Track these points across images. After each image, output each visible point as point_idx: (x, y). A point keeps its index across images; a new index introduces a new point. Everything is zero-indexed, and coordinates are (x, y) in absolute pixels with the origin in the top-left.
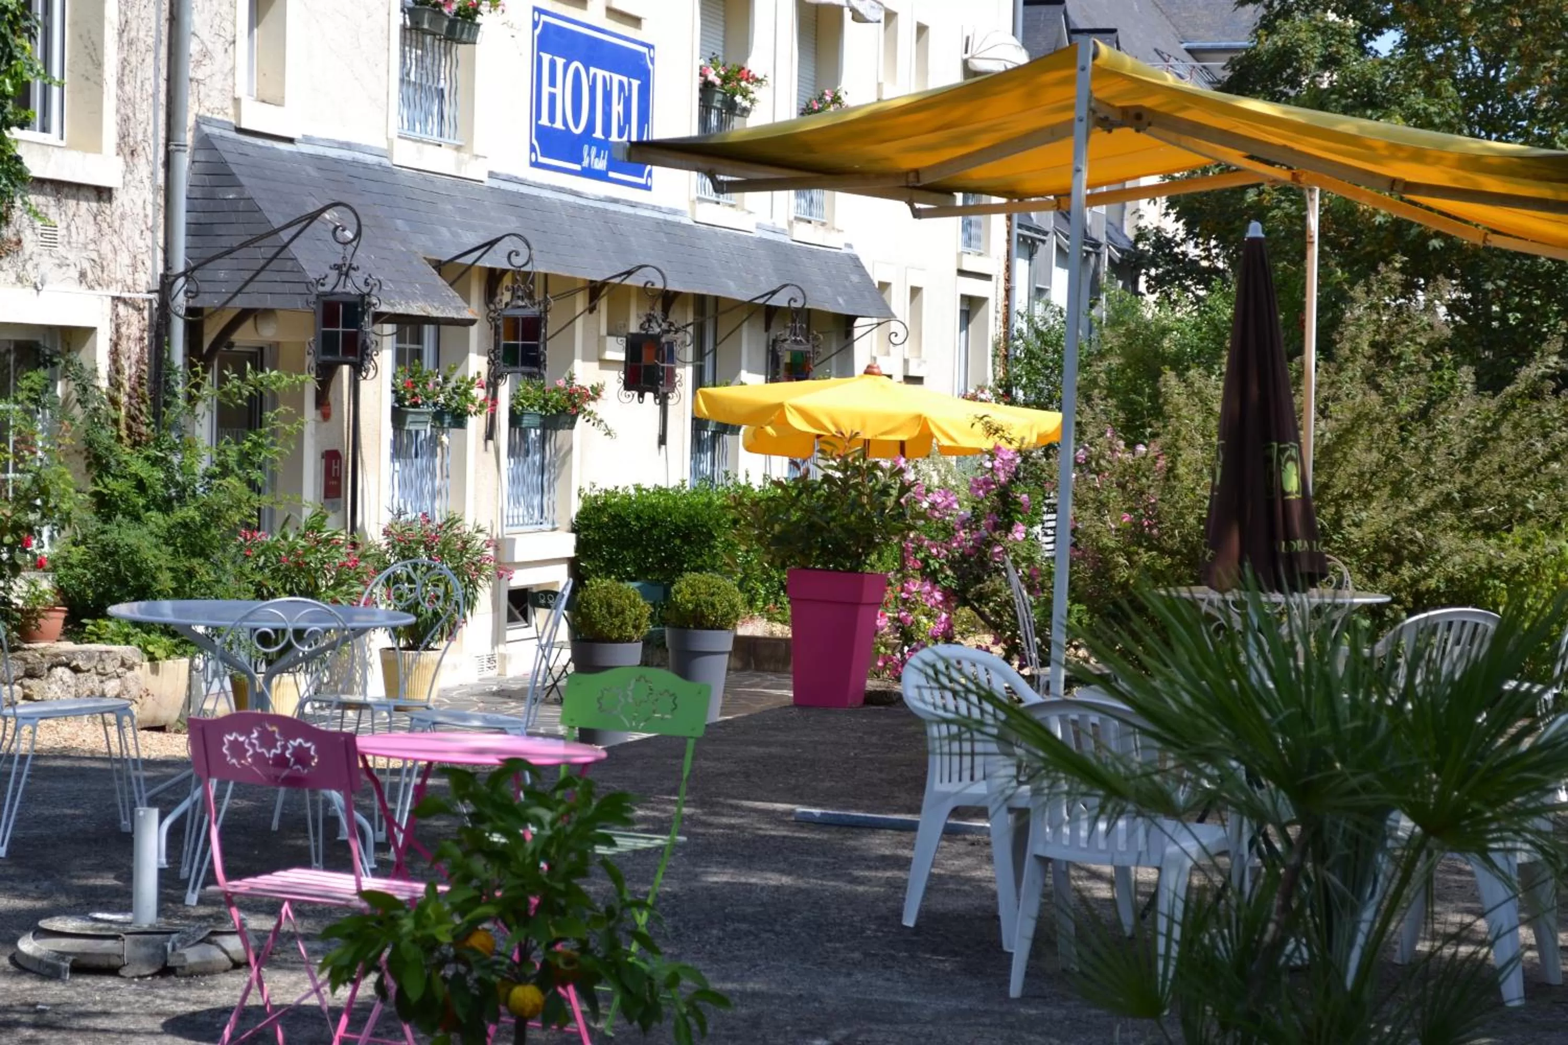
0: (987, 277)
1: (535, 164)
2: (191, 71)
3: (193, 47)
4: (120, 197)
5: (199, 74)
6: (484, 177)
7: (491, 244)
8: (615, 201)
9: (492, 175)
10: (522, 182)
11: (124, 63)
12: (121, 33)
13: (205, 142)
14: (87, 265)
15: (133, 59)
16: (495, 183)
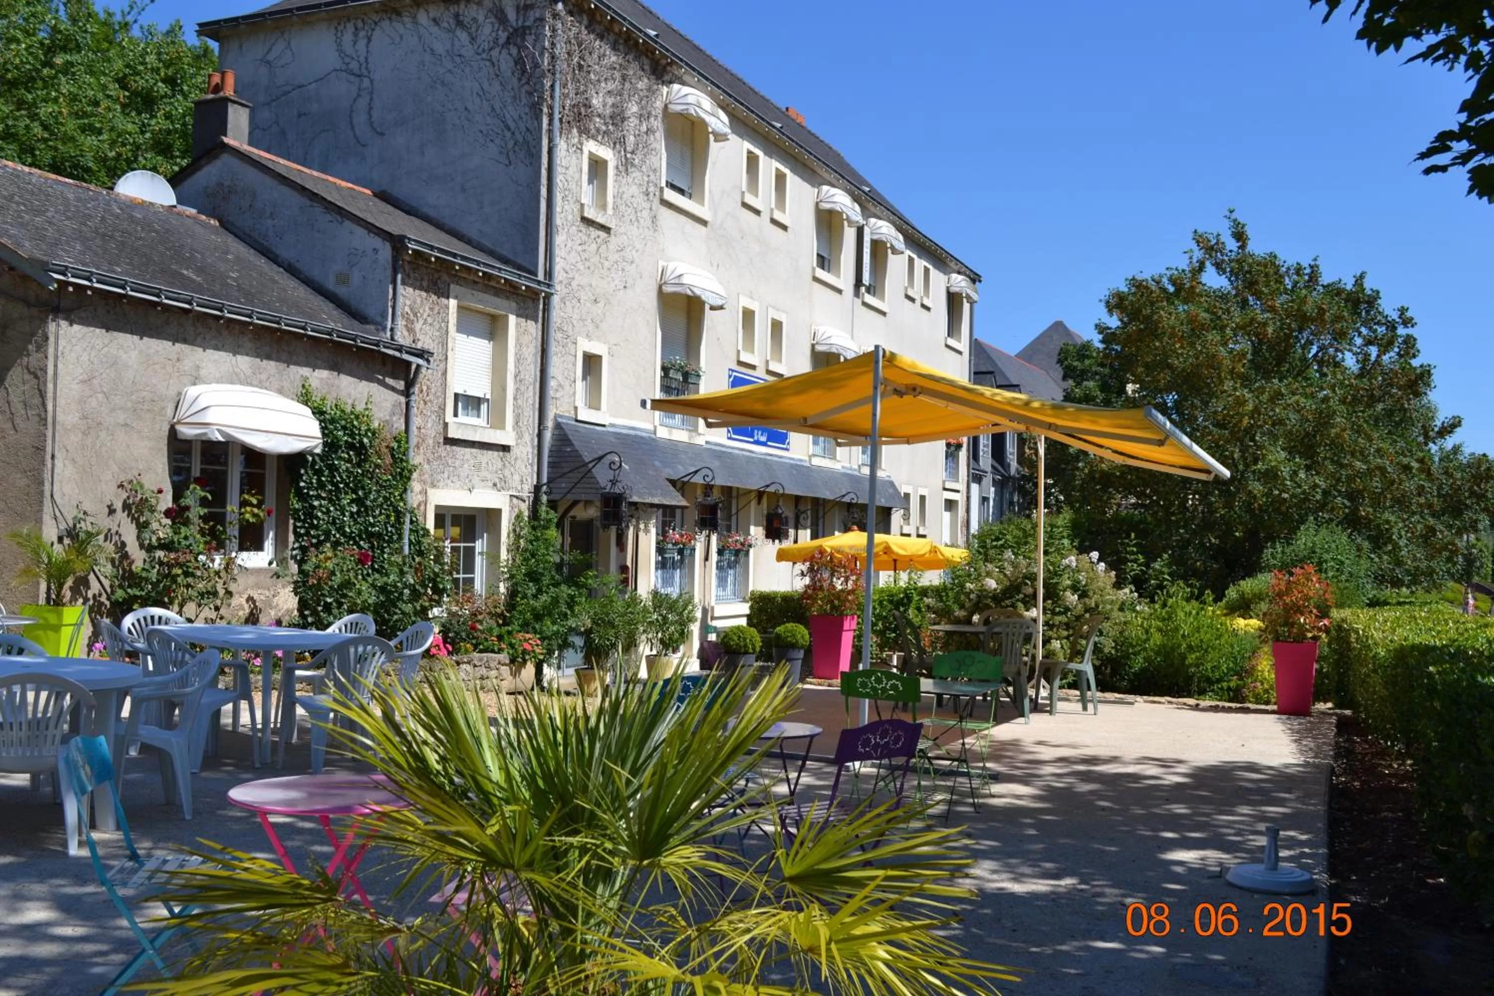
0: (958, 491)
1: (730, 438)
2: (551, 393)
3: (552, 384)
4: (515, 451)
5: (558, 395)
6: (703, 443)
7: (696, 472)
8: (771, 455)
9: (707, 442)
10: (723, 446)
11: (517, 389)
12: (516, 377)
13: (558, 426)
14: (497, 480)
15: (522, 388)
16: (709, 446)
